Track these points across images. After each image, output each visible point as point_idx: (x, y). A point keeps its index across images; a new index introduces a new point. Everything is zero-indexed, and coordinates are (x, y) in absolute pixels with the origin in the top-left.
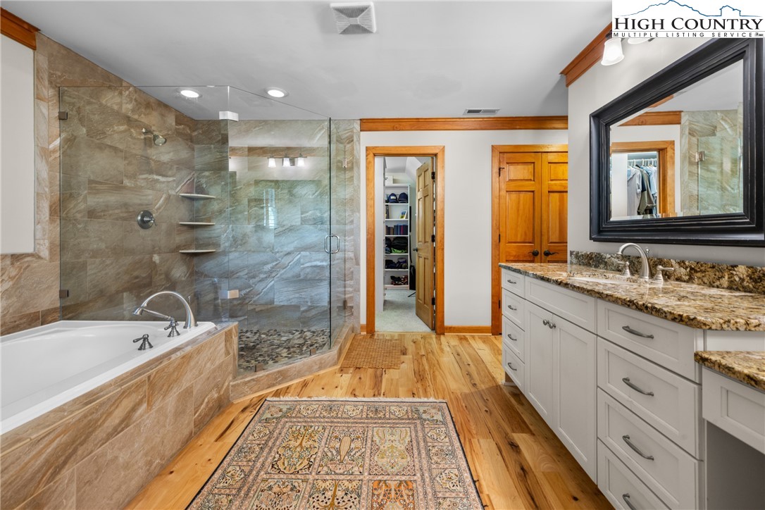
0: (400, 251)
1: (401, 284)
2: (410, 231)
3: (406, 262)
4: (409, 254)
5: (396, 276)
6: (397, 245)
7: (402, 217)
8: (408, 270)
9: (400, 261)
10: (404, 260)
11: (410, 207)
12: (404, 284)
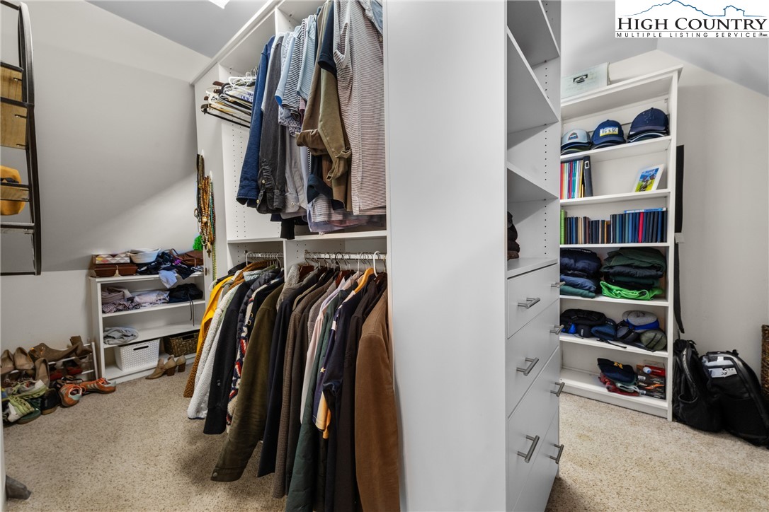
0: (636, 293)
1: (635, 394)
2: (678, 228)
3: (659, 326)
4: (669, 303)
5: (619, 361)
6: (620, 274)
7: (643, 188)
8: (668, 355)
9: (634, 321)
10: (649, 320)
11: (680, 150)
12: (650, 394)
